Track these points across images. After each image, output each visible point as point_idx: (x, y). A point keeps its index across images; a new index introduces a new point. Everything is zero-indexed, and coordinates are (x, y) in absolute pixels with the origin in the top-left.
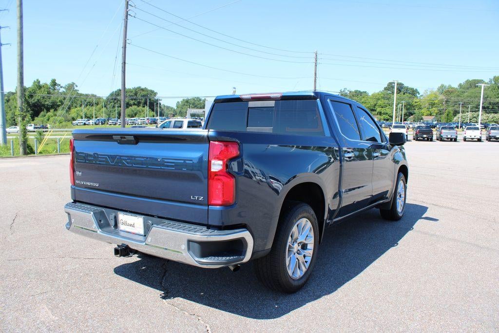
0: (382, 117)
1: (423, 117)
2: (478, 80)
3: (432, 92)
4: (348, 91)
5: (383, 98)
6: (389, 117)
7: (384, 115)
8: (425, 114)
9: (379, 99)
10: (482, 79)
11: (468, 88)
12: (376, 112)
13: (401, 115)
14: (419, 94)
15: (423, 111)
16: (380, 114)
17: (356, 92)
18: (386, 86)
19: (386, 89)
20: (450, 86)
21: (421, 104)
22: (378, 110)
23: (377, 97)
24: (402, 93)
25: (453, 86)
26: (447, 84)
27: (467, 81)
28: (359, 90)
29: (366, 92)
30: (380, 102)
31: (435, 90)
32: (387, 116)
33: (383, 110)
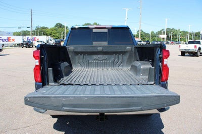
0: (55, 37)
5: (55, 30)
6: (57, 37)
12: (52, 36)
13: (62, 37)
19: (55, 26)
22: (53, 34)
23: (52, 29)
30: (53, 32)
33: (55, 35)
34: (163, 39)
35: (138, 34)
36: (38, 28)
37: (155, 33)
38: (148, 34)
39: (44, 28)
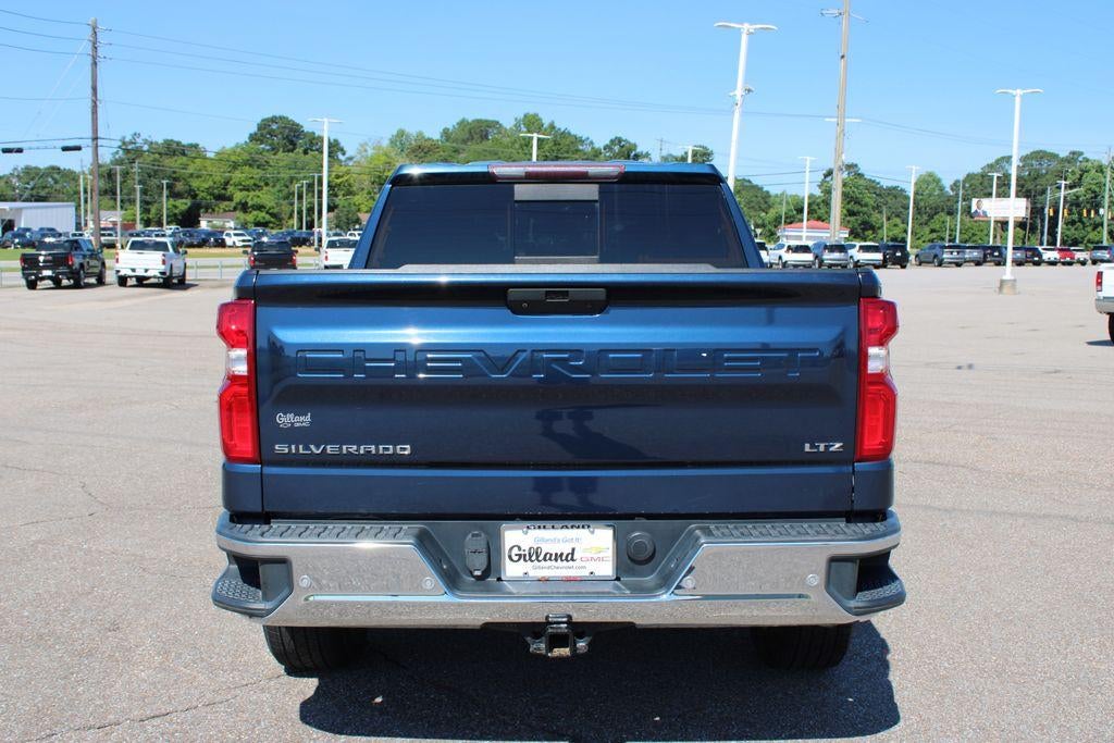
0: (250, 217)
1: (359, 214)
2: (486, 121)
3: (378, 147)
4: (146, 142)
5: (251, 163)
6: (268, 217)
7: (255, 213)
8: (364, 208)
9: (235, 166)
10: (497, 119)
11: (465, 142)
12: (233, 204)
13: (300, 212)
14: (344, 154)
15: (357, 199)
16: (244, 207)
17: (168, 143)
18: (254, 129)
19: (253, 138)
20: (420, 134)
21: (352, 181)
22: (238, 196)
23: (231, 161)
24: (300, 150)
25: (427, 135)
26: (412, 130)
27: (462, 123)
28: (176, 139)
29: (196, 146)
30: (238, 176)
31: (385, 143)
32: (263, 214)
33: (252, 198)
34: (1004, 224)
35: (828, 192)
36: (131, 152)
37: (947, 183)
38: (896, 193)
39: (173, 149)
